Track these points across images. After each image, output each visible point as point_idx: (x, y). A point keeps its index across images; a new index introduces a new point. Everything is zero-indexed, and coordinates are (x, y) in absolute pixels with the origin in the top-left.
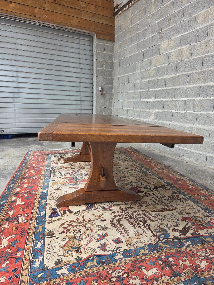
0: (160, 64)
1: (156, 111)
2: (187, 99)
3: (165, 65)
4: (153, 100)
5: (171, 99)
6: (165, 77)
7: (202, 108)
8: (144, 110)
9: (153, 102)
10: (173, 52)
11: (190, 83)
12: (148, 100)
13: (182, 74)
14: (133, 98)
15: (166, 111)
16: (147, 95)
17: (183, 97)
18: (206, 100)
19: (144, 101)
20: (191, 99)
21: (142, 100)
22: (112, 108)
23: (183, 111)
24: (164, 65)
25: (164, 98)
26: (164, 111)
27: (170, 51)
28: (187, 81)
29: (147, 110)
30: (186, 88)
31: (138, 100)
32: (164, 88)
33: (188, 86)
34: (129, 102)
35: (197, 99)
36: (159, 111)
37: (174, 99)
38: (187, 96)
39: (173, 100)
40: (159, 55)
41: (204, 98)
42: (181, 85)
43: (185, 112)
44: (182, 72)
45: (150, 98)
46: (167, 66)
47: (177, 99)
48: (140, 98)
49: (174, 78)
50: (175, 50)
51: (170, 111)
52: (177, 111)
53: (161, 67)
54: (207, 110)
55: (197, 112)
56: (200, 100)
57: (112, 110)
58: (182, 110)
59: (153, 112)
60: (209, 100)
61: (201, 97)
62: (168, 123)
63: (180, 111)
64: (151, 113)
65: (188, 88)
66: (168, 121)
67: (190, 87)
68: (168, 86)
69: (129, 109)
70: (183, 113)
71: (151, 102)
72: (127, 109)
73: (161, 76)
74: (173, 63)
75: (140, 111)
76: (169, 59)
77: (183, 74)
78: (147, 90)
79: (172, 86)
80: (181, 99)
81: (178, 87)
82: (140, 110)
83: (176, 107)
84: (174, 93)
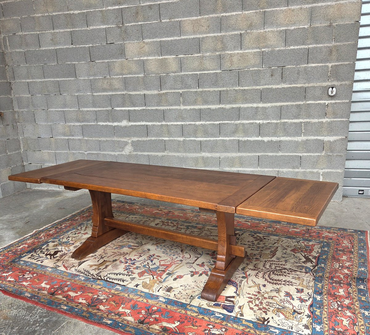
0: (130, 74)
1: (135, 139)
2: (184, 123)
3: (140, 76)
4: (124, 123)
5: (160, 124)
6: (142, 93)
7: (206, 133)
8: (108, 139)
9: (126, 127)
10: (150, 60)
11: (184, 104)
12: (115, 124)
13: (171, 91)
14: (78, 121)
15: (153, 139)
16: (111, 116)
17: (177, 121)
18: (210, 124)
19: (107, 126)
20: (189, 123)
21: (101, 123)
22: (21, 138)
23: (181, 138)
24: (138, 76)
25: (146, 121)
26: (148, 139)
27: (145, 58)
28: (180, 100)
29: (115, 139)
30: (180, 109)
31: (91, 124)
32: (144, 108)
33: (182, 107)
34: (69, 126)
35: (197, 123)
36: (140, 139)
37: (164, 123)
38: (183, 119)
39: (162, 125)
40: (124, 60)
41: (207, 122)
42: (171, 106)
43: (184, 139)
44: (171, 89)
45: (120, 121)
46: (143, 78)
47: (169, 123)
48: (97, 120)
49: (160, 95)
50: (154, 58)
51: (161, 138)
52: (171, 138)
53: (131, 77)
54: (213, 135)
55: (200, 138)
56: (202, 124)
57: (19, 141)
58: (179, 137)
59: (130, 141)
60: (214, 124)
61: (202, 121)
62: (160, 154)
63: (175, 139)
64: (126, 143)
65: (183, 110)
66: (159, 152)
67: (186, 109)
68: (149, 106)
69: (72, 138)
70: (181, 140)
71: (121, 126)
72: (67, 138)
73: (135, 90)
74: (153, 75)
75: (100, 141)
76: (146, 69)
77: (173, 91)
78: (110, 108)
79: (157, 106)
80: (175, 123)
81: (168, 108)
82: (100, 139)
83: (170, 134)
84: (163, 116)
